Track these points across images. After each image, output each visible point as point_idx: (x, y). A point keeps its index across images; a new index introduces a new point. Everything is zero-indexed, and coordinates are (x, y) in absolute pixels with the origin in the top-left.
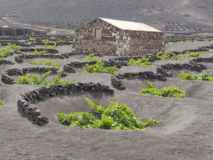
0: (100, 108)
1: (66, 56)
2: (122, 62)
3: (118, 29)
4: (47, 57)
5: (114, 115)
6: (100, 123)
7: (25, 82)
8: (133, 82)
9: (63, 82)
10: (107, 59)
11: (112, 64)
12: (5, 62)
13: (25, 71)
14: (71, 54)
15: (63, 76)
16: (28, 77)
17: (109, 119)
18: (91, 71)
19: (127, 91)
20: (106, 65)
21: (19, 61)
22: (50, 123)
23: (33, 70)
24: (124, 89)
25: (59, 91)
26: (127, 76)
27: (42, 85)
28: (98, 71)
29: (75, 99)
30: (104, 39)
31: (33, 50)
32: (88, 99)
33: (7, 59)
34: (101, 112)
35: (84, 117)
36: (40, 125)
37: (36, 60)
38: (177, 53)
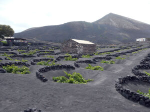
0: (69, 74)
1: (57, 54)
2: (80, 56)
3: (78, 43)
4: (50, 54)
5: (75, 78)
6: (69, 80)
7: (40, 64)
8: (83, 64)
9: (55, 64)
10: (73, 55)
11: (75, 57)
12: (33, 56)
13: (41, 60)
14: (59, 53)
15: (56, 62)
16: (41, 62)
17: (72, 79)
18: (67, 60)
19: (80, 68)
20: (73, 57)
21: (38, 56)
22: (48, 81)
23: (44, 60)
24: (79, 67)
25: (53, 68)
26: (81, 62)
27: (47, 66)
28: (69, 60)
29: (59, 71)
30: (72, 47)
31: (44, 51)
32: (65, 71)
33: (34, 55)
34: (70, 76)
35: (63, 78)
36: (44, 82)
37: (46, 55)
38: (101, 53)
